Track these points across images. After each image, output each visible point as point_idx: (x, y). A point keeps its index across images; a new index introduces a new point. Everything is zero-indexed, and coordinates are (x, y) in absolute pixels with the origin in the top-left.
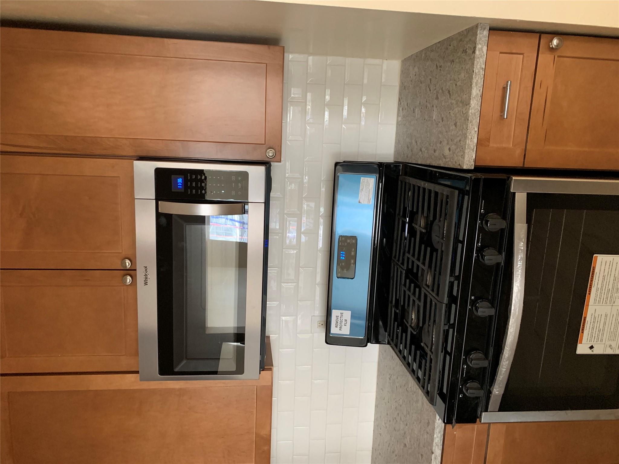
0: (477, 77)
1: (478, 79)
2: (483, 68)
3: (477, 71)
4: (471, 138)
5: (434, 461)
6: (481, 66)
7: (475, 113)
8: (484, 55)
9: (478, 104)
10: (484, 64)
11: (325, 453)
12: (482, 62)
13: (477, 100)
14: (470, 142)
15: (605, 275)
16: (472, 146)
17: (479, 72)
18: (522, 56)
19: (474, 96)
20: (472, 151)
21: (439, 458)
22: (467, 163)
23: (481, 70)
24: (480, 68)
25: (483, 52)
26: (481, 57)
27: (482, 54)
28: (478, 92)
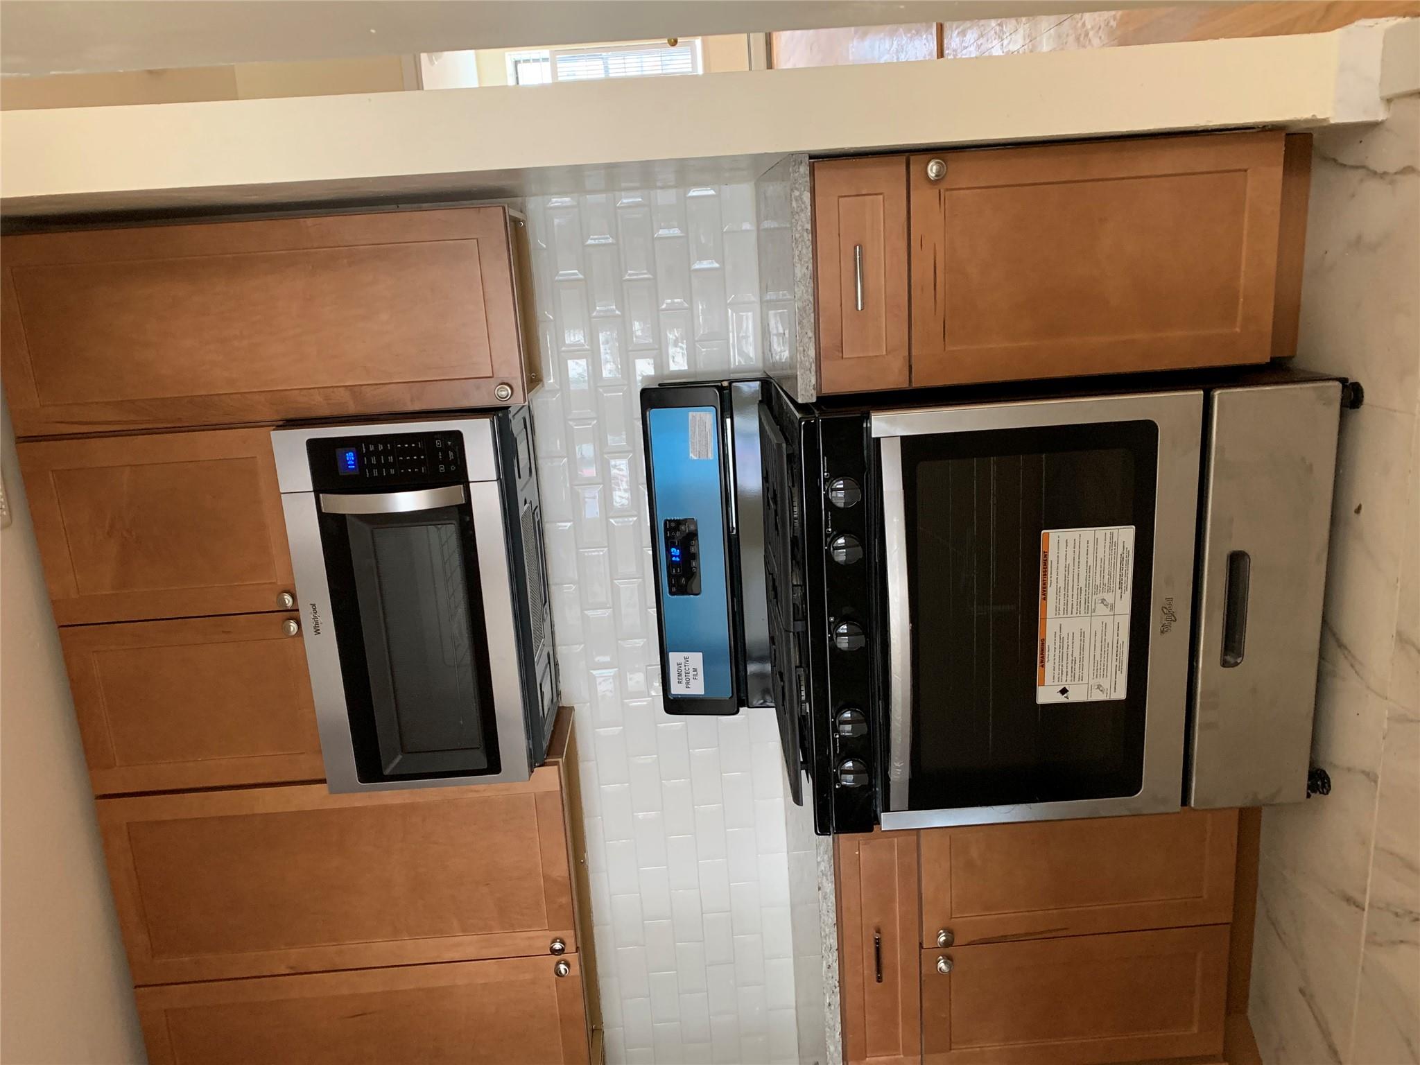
0: (800, 246)
1: (802, 248)
2: (807, 229)
3: (798, 236)
4: (804, 351)
5: (823, 902)
6: (803, 226)
7: (804, 308)
8: (806, 207)
9: (807, 291)
10: (808, 223)
11: (702, 914)
12: (804, 220)
13: (805, 286)
14: (803, 358)
15: (1069, 564)
16: (807, 364)
17: (802, 236)
18: (881, 197)
19: (798, 279)
20: (808, 372)
21: (831, 896)
22: (803, 392)
23: (805, 234)
24: (803, 229)
25: (804, 203)
26: (802, 210)
27: (803, 206)
28: (804, 270)
